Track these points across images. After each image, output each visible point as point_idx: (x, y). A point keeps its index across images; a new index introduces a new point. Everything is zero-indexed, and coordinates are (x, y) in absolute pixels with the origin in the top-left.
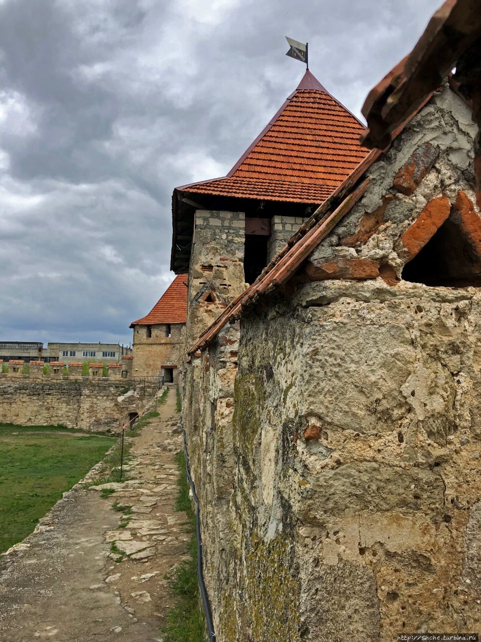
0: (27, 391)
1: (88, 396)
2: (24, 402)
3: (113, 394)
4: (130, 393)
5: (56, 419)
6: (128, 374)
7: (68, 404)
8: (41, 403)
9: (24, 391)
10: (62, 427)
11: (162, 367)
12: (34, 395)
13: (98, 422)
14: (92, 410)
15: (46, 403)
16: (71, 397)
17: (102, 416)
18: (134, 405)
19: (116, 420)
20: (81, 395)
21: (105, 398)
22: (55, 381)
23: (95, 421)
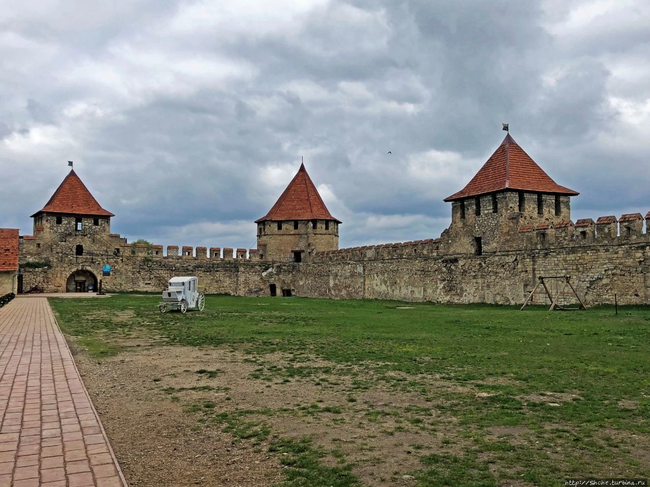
0: (203, 269)
1: (243, 273)
2: (201, 277)
3: (259, 271)
4: (270, 270)
5: (223, 289)
6: (264, 257)
7: (230, 277)
8: (212, 277)
9: (200, 269)
10: (227, 294)
11: (292, 251)
12: (207, 271)
13: (250, 291)
14: (246, 283)
15: (215, 278)
16: (232, 273)
17: (252, 286)
18: (273, 279)
19: (261, 290)
20: (238, 272)
21: (254, 273)
22: (215, 262)
23: (248, 290)
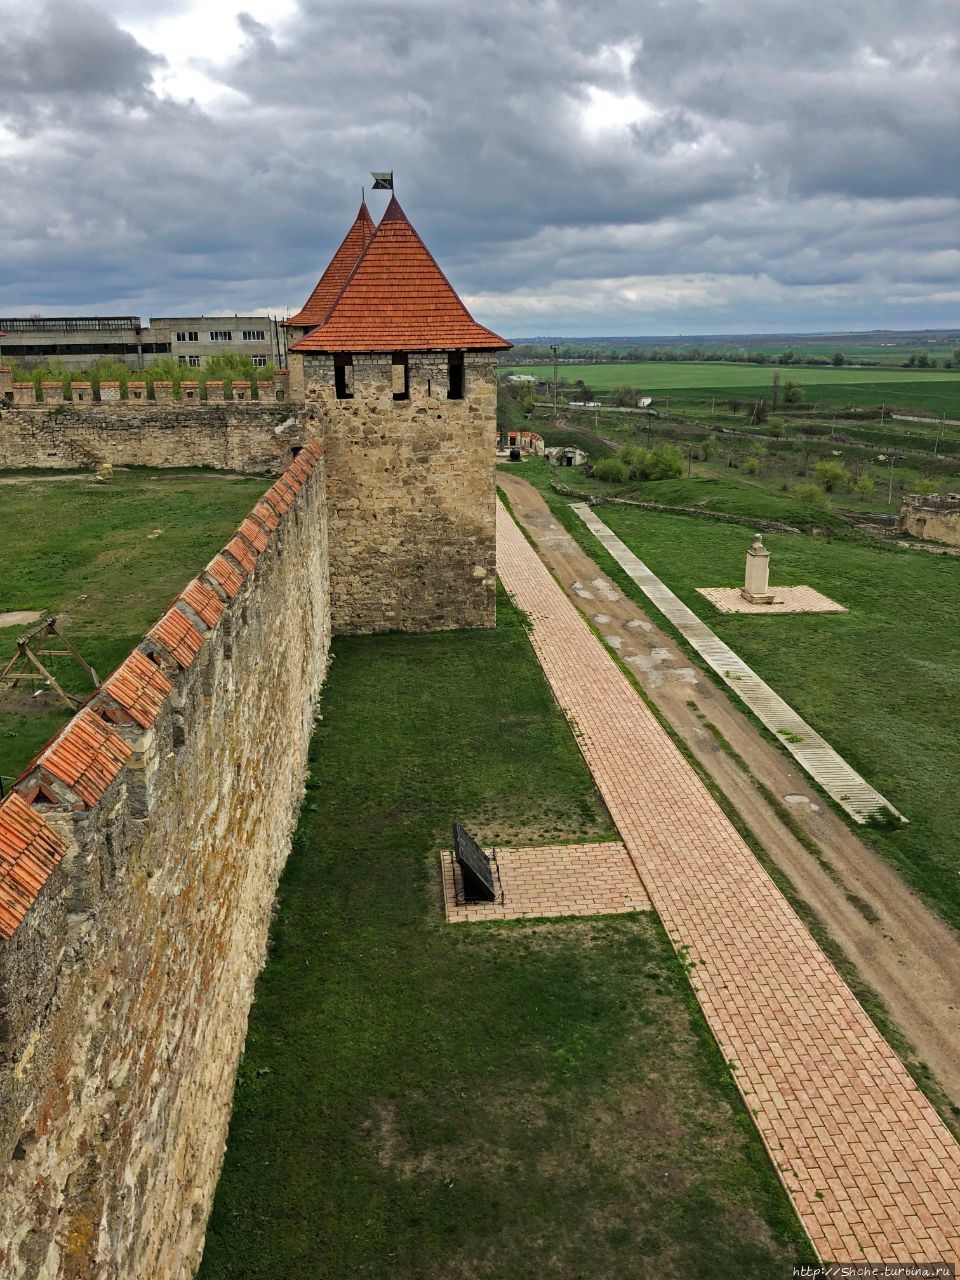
0: (158, 424)
1: (237, 427)
2: (156, 437)
3: (269, 424)
4: (290, 422)
5: (200, 457)
6: (286, 395)
7: (211, 437)
8: (177, 438)
9: (153, 423)
10: (208, 468)
12: (167, 428)
13: (253, 460)
14: (244, 446)
15: (184, 439)
16: (215, 429)
17: (256, 451)
18: (298, 438)
19: (275, 458)
20: (227, 426)
21: (258, 429)
22: (190, 408)
23: (249, 459)
